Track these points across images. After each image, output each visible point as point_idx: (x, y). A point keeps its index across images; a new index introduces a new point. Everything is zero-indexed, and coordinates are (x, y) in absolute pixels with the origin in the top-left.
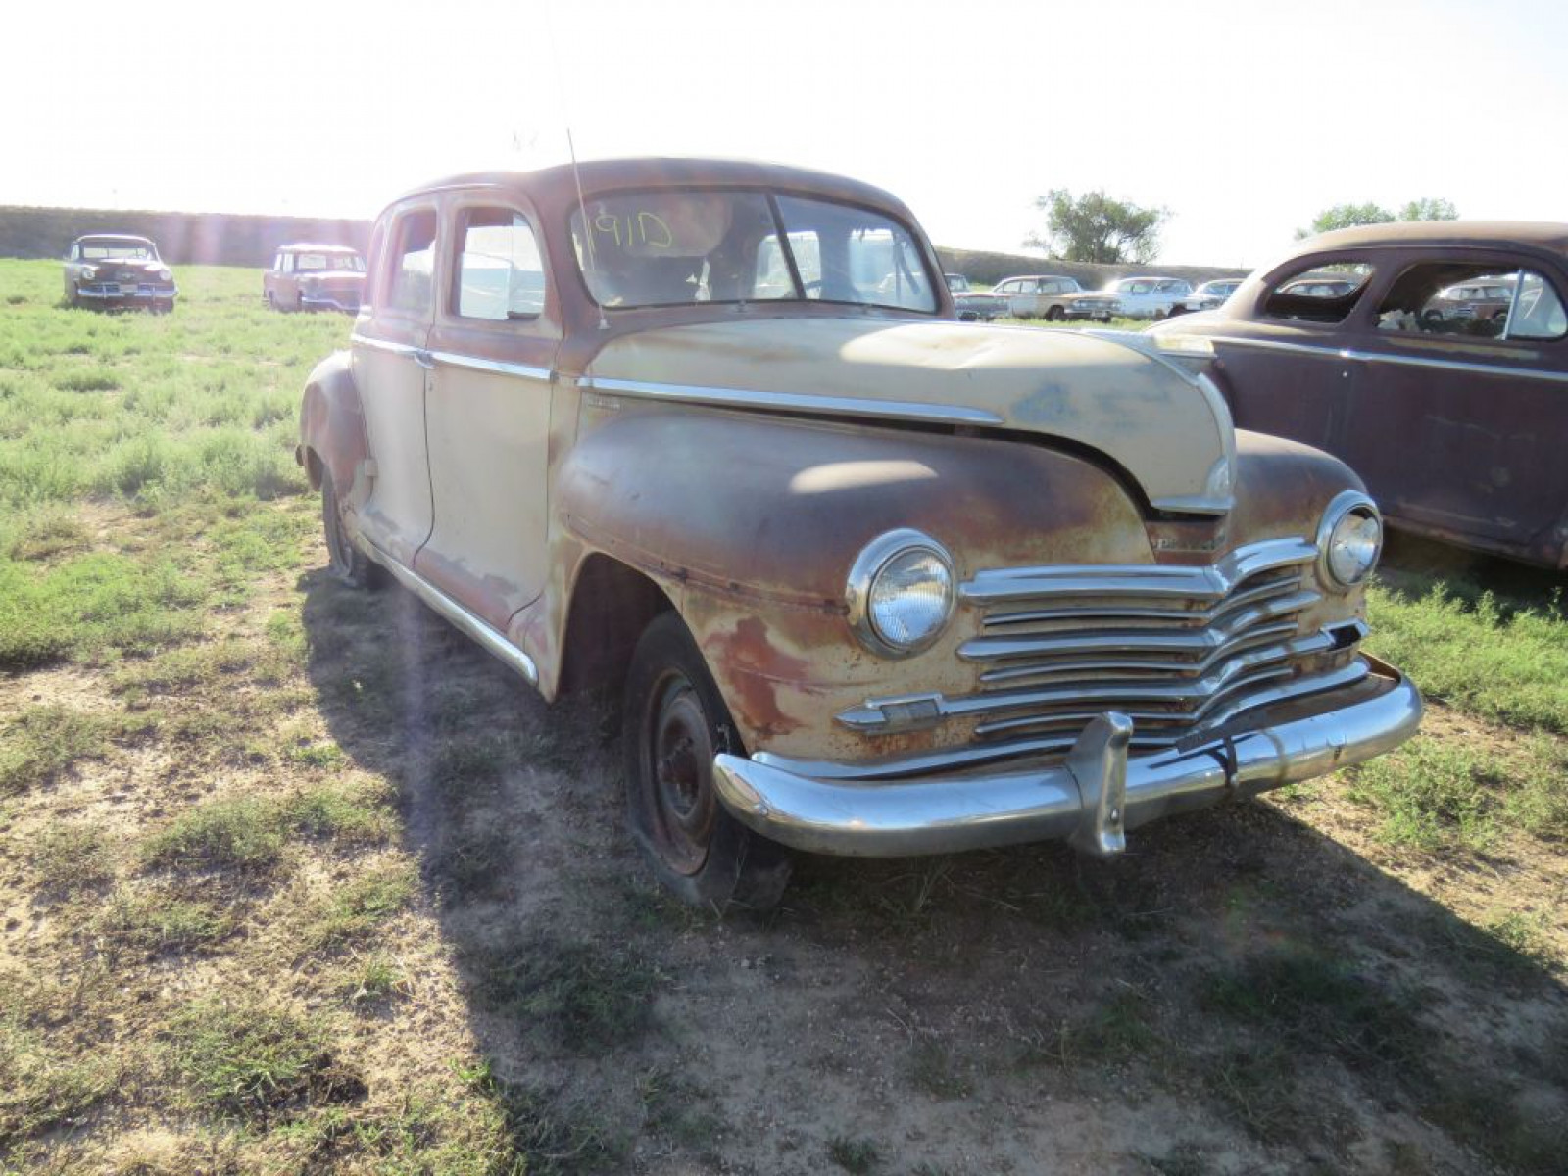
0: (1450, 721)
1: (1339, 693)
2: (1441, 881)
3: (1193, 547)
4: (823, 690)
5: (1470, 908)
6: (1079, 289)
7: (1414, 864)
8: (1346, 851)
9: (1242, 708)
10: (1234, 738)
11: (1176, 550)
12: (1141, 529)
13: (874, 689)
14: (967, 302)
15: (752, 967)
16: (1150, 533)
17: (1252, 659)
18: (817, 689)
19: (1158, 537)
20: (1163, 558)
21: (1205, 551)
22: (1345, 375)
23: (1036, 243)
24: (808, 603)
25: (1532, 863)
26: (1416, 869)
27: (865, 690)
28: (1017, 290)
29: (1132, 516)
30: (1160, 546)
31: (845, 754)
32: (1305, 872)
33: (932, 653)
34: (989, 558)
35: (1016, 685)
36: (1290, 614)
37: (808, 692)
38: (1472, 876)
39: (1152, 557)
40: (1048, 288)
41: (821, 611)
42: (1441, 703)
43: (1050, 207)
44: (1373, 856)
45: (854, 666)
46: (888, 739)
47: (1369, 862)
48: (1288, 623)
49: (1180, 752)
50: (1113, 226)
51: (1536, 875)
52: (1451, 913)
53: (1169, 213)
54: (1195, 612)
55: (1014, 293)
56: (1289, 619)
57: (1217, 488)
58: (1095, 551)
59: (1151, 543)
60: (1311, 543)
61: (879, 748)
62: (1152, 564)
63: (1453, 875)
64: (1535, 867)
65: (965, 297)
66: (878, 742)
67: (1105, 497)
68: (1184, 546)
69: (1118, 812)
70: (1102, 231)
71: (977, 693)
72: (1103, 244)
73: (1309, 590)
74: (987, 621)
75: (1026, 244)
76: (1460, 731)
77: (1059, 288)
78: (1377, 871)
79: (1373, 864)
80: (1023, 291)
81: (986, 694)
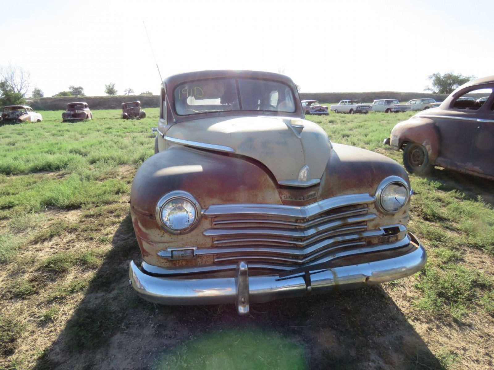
0: (481, 258)
1: (389, 252)
2: (431, 329)
3: (295, 199)
4: (153, 244)
5: (436, 344)
6: (435, 101)
7: (424, 320)
8: (398, 310)
9: (336, 257)
10: (310, 272)
11: (289, 200)
12: (276, 192)
13: (170, 244)
14: (397, 107)
15: (154, 327)
16: (280, 193)
17: (340, 239)
18: (151, 243)
19: (282, 194)
20: (285, 203)
21: (300, 200)
22: (478, 127)
23: (429, 89)
24: (145, 214)
25: (480, 327)
26: (423, 322)
27: (167, 245)
28: (415, 103)
29: (273, 186)
30: (283, 198)
31: (162, 266)
32: (374, 317)
33: (193, 233)
34: (215, 201)
35: (230, 245)
36: (364, 222)
37: (149, 244)
38: (447, 330)
39: (282, 203)
40: (425, 102)
41: (149, 218)
42: (481, 250)
43: (434, 78)
44: (408, 314)
45: (162, 236)
46: (178, 262)
47: (405, 316)
48: (362, 225)
49: (280, 277)
50: (454, 83)
51: (479, 332)
52: (427, 346)
53: (474, 78)
54: (299, 223)
55: (414, 104)
56: (363, 224)
57: (302, 177)
58: (260, 199)
59: (280, 197)
60: (373, 195)
61: (175, 264)
62: (281, 204)
63: (438, 327)
64: (479, 329)
65: (397, 106)
66: (174, 262)
67: (263, 179)
68: (292, 199)
69: (244, 299)
70: (450, 84)
71: (213, 247)
72: (451, 88)
73: (371, 214)
74: (214, 223)
75: (425, 90)
76: (483, 262)
77: (429, 101)
78: (406, 321)
79: (406, 317)
80: (417, 103)
81: (217, 247)
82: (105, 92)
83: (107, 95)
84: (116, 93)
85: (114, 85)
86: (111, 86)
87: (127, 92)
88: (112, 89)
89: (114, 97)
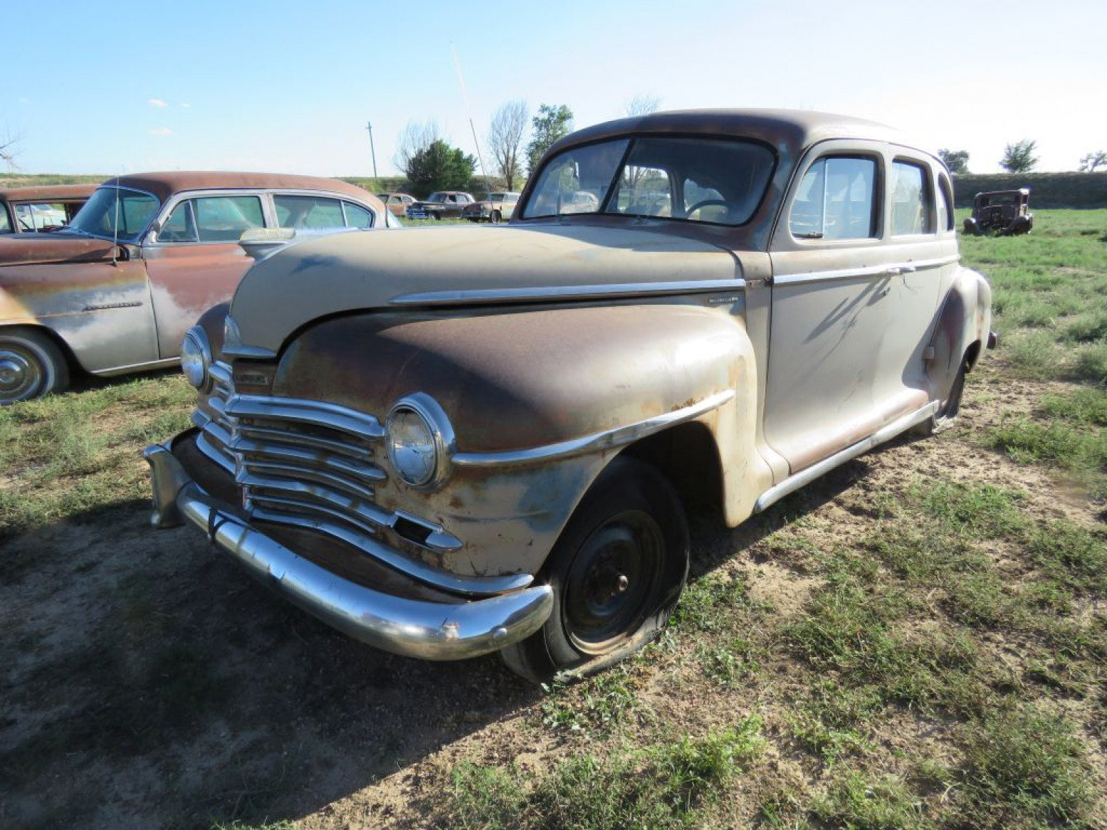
60: (381, 426)
73: (380, 468)
82: (1001, 163)
83: (1005, 171)
84: (1031, 167)
85: (1031, 145)
86: (1023, 148)
87: (1091, 161)
88: (1022, 157)
89: (1024, 176)
